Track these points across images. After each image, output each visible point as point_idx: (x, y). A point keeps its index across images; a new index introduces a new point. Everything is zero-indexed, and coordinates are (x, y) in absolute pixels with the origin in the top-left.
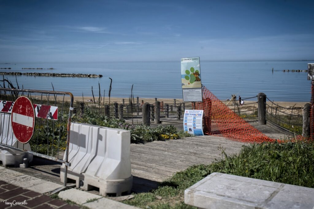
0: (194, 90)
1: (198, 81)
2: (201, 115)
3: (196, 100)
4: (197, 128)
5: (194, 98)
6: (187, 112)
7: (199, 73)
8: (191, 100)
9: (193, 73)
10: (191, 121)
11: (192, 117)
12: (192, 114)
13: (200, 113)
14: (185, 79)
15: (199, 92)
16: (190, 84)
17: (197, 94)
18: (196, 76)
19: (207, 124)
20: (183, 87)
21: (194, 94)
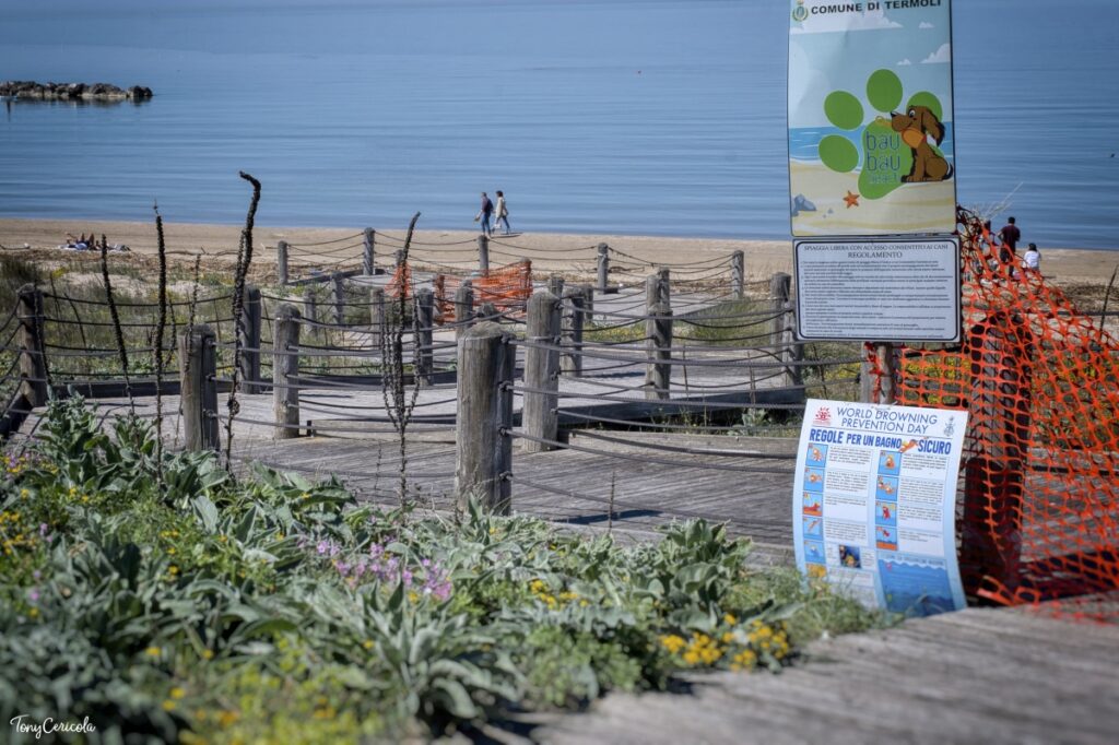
0: (889, 247)
1: (926, 177)
2: (943, 447)
3: (905, 327)
4: (904, 545)
5: (887, 312)
6: (823, 416)
7: (945, 119)
8: (863, 326)
9: (887, 116)
10: (862, 494)
11: (865, 458)
12: (869, 441)
13: (935, 432)
14: (820, 162)
15: (933, 265)
16: (861, 200)
17: (917, 279)
18: (914, 137)
19: (995, 517)
20: (804, 225)
21: (891, 279)
